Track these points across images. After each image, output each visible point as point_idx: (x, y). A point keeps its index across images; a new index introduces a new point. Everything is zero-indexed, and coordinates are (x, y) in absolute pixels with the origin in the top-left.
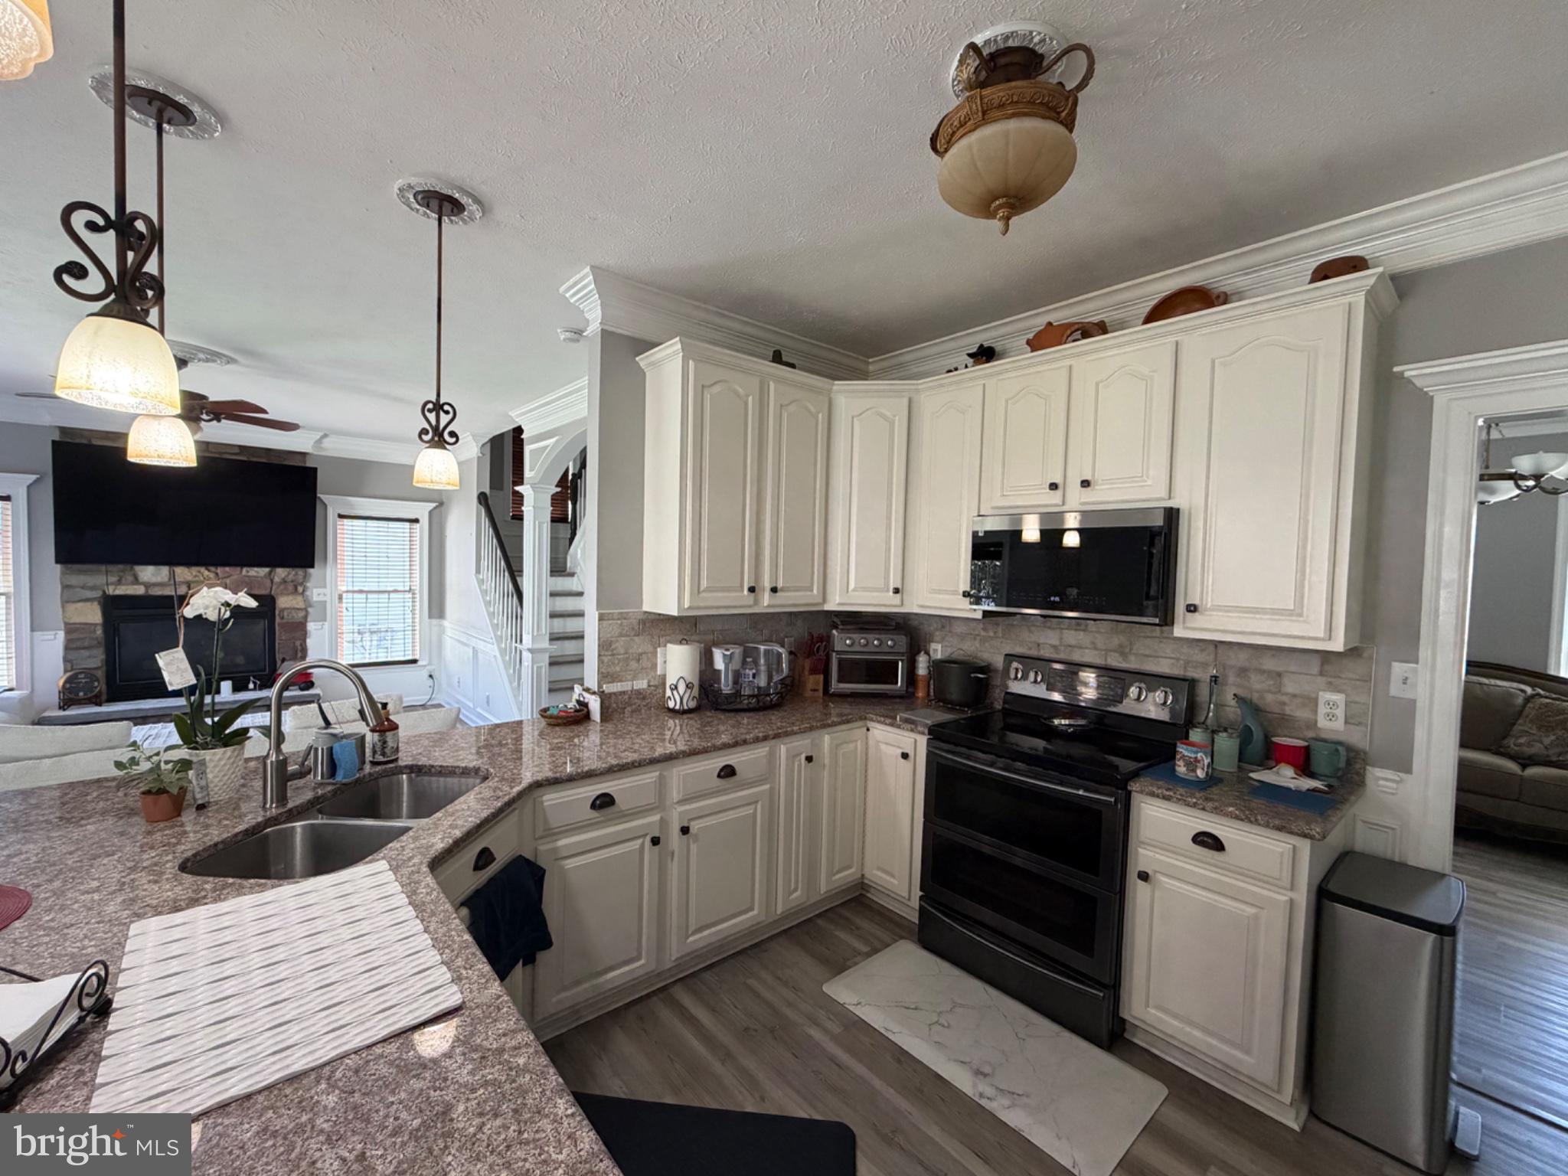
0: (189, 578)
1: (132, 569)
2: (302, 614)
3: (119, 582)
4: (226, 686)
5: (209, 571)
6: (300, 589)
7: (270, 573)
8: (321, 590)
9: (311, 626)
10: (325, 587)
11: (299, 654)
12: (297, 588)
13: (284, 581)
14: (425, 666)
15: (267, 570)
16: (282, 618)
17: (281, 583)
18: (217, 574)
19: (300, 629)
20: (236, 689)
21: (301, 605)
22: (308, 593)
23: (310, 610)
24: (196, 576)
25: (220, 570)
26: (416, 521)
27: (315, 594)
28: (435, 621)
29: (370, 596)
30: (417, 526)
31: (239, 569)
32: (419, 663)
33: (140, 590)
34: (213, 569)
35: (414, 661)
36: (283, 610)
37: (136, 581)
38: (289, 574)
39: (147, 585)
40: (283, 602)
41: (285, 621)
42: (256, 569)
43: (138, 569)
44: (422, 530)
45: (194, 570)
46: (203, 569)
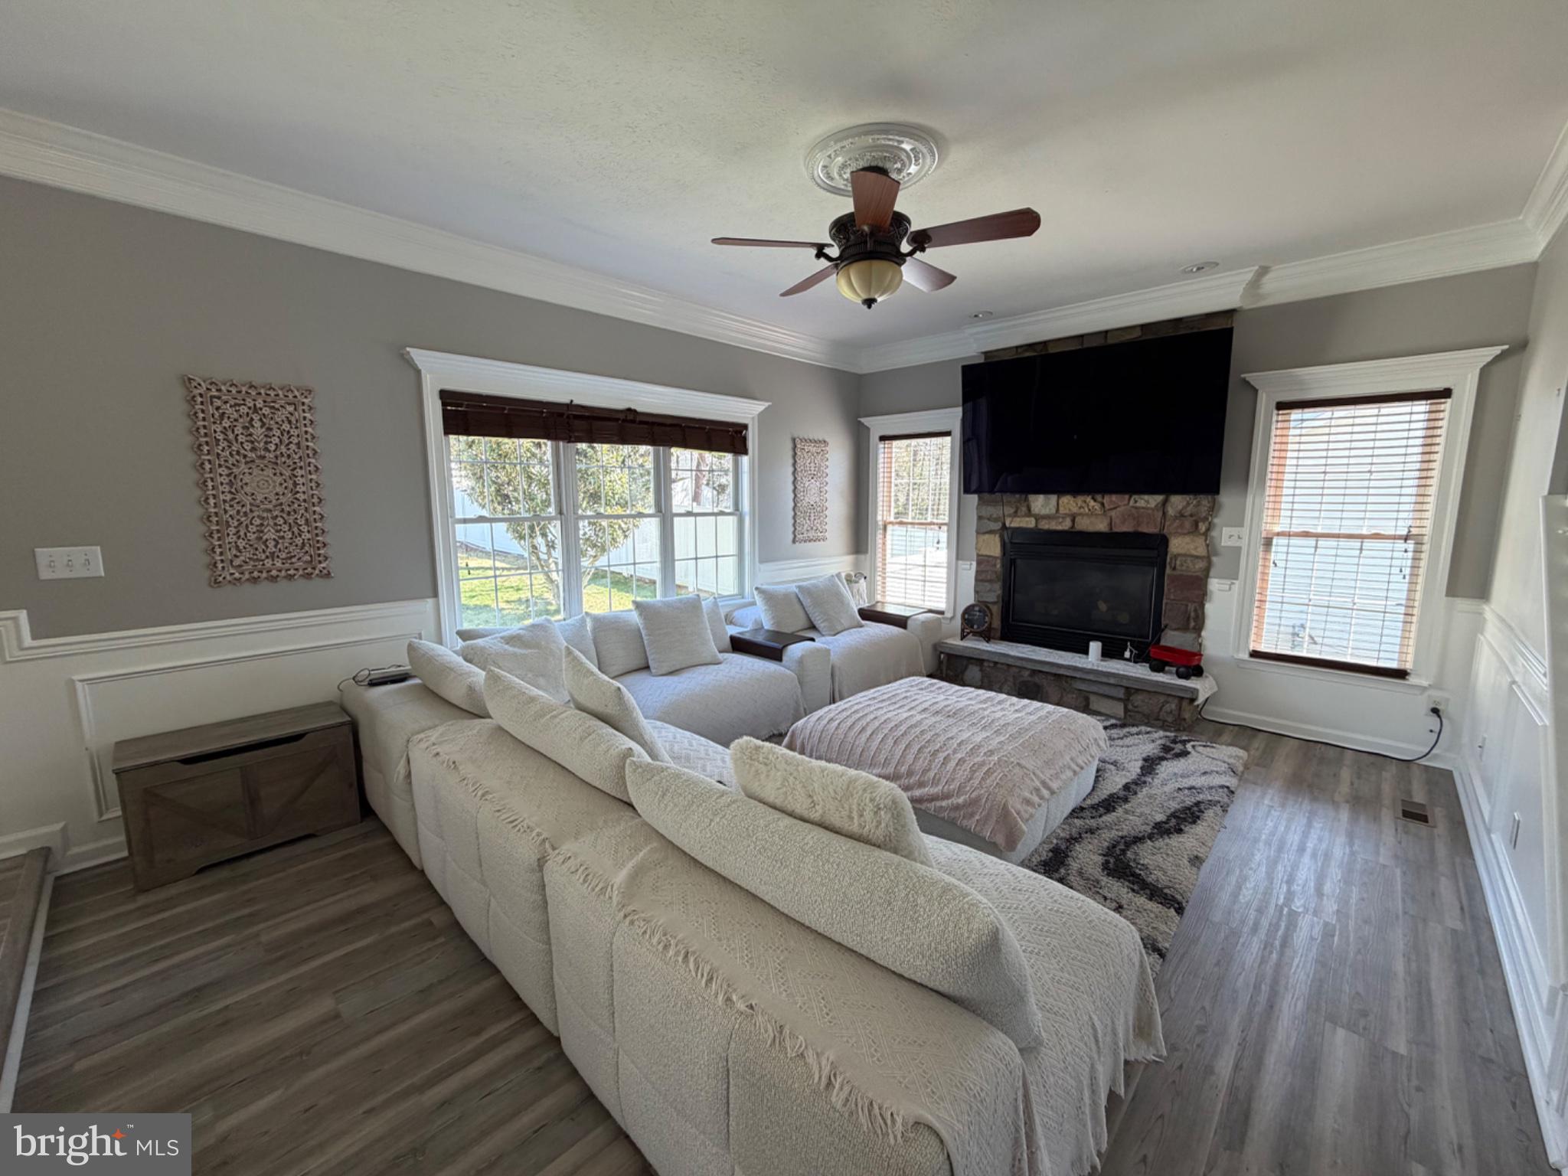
0: (1075, 510)
1: (1026, 500)
2: (1201, 565)
3: (1015, 514)
4: (1095, 647)
5: (1095, 500)
6: (1202, 527)
7: (1165, 503)
8: (1234, 531)
9: (1214, 585)
10: (1241, 525)
11: (1192, 624)
12: (1200, 526)
13: (1181, 515)
14: (1424, 689)
15: (1160, 498)
16: (1174, 569)
17: (1176, 518)
18: (1103, 504)
19: (1197, 588)
20: (1106, 654)
21: (1201, 551)
22: (1214, 533)
23: (1214, 559)
24: (1081, 507)
25: (1107, 499)
26: (1446, 393)
27: (1226, 536)
28: (1463, 604)
29: (1322, 542)
30: (1447, 405)
31: (1127, 497)
32: (1412, 680)
33: (1029, 523)
34: (1099, 497)
35: (1400, 674)
36: (1176, 557)
37: (1029, 513)
38: (1188, 504)
39: (1038, 518)
40: (1178, 545)
41: (1175, 573)
42: (1146, 497)
43: (1031, 497)
44: (1460, 410)
45: (1080, 499)
46: (1089, 499)
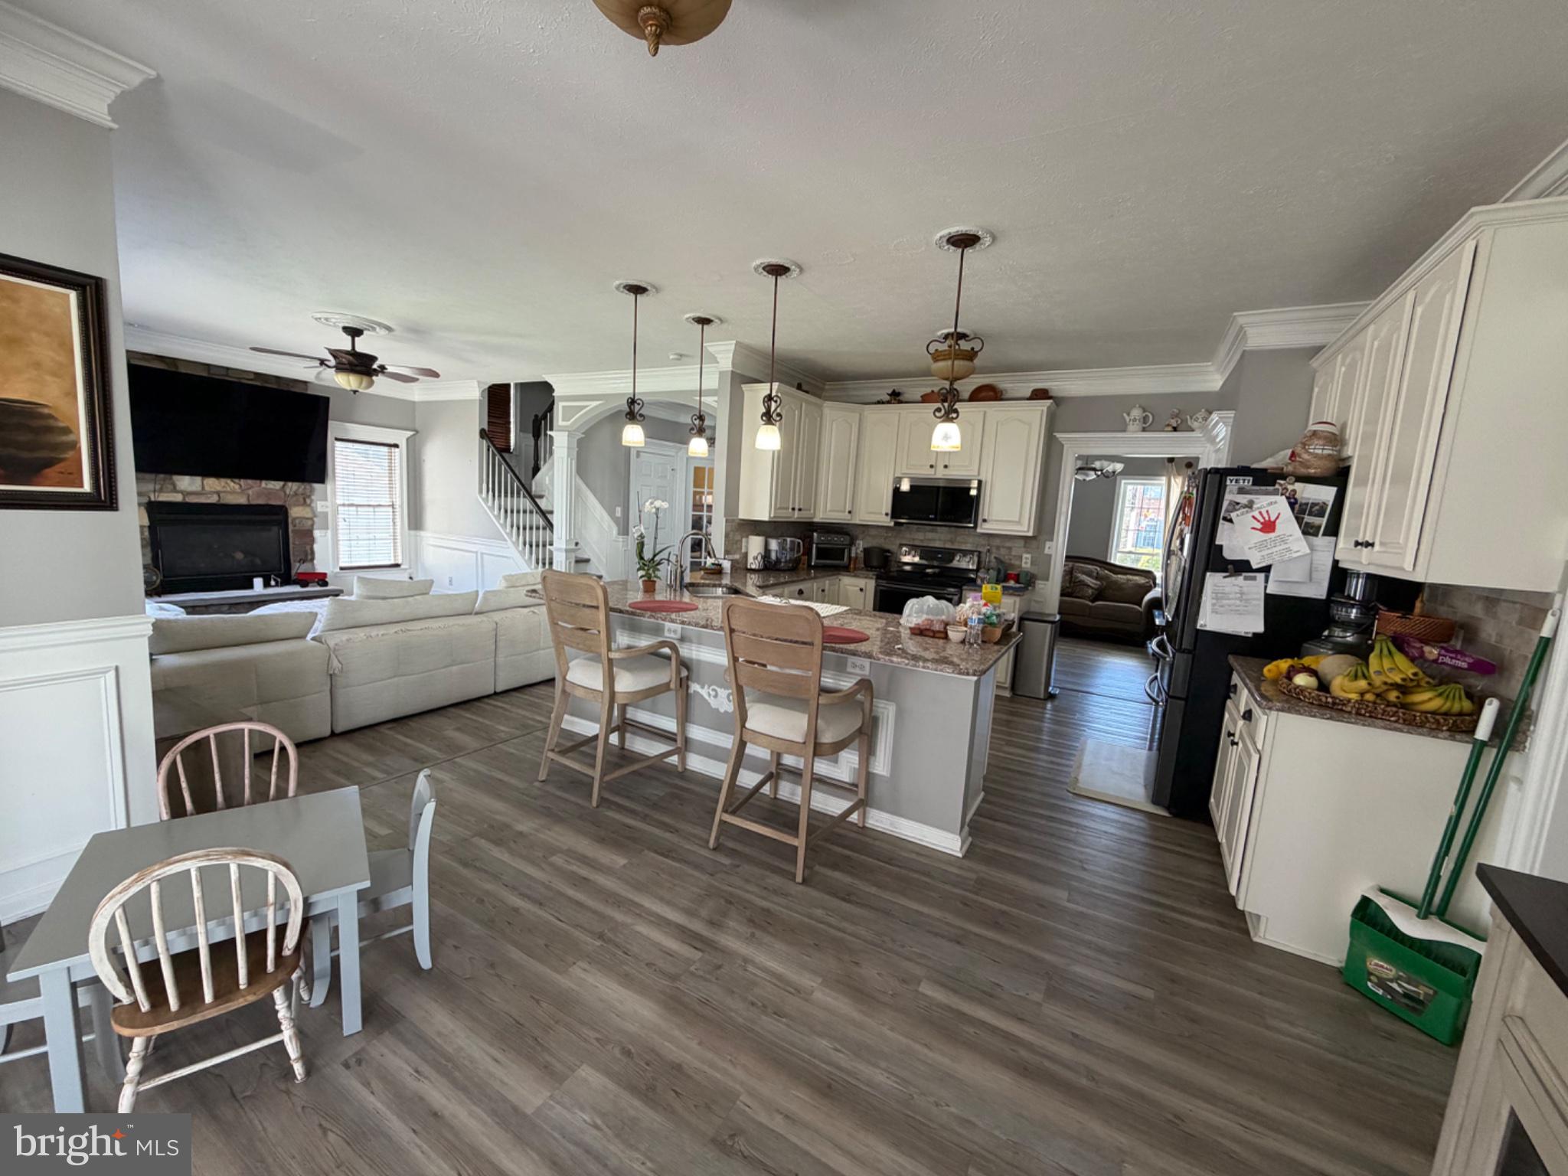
0: (219, 489)
1: (171, 479)
2: (310, 522)
3: (161, 490)
4: (258, 582)
5: (235, 483)
6: (308, 501)
7: (284, 486)
8: (323, 503)
9: (317, 533)
10: (326, 500)
11: (309, 557)
12: (305, 500)
13: (296, 494)
14: (406, 569)
15: (281, 483)
16: (295, 526)
17: (293, 496)
18: (241, 486)
19: (308, 536)
20: (267, 585)
21: (309, 515)
22: (313, 505)
23: (315, 519)
24: (224, 487)
25: (242, 482)
26: (396, 446)
27: (320, 506)
28: (413, 532)
29: (359, 509)
30: (397, 450)
31: (258, 482)
32: (402, 567)
33: (178, 498)
34: (237, 481)
35: (397, 566)
36: (294, 519)
37: (175, 490)
38: (299, 487)
39: (185, 493)
40: (295, 512)
41: (297, 528)
42: (273, 482)
43: (177, 478)
44: (400, 455)
45: (223, 481)
46: (229, 481)
